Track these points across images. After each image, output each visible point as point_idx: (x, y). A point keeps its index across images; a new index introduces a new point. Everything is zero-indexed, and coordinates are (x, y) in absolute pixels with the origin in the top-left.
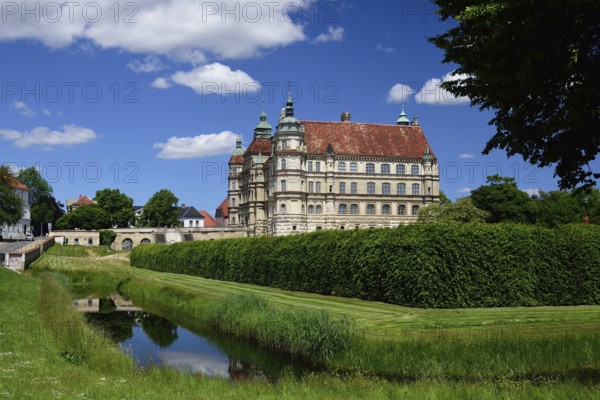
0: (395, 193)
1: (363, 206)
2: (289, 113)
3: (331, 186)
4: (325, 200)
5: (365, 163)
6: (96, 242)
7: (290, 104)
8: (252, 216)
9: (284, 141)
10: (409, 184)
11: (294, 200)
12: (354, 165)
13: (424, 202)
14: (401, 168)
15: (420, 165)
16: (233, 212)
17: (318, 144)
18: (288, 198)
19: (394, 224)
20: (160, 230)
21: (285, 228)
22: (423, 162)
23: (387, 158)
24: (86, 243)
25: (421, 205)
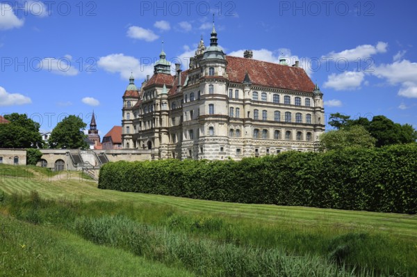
0: (294, 122)
1: (271, 131)
2: (214, 42)
3: (249, 112)
4: (244, 125)
5: (272, 94)
6: (23, 162)
7: (215, 35)
8: (157, 141)
9: (212, 68)
10: (304, 114)
11: (221, 123)
12: (264, 94)
13: (315, 130)
14: (298, 100)
15: (311, 98)
16: (127, 139)
17: (235, 74)
18: (217, 121)
19: (295, 147)
20: (75, 152)
21: (214, 149)
22: (314, 96)
23: (288, 91)
24: (11, 162)
25: (312, 132)
